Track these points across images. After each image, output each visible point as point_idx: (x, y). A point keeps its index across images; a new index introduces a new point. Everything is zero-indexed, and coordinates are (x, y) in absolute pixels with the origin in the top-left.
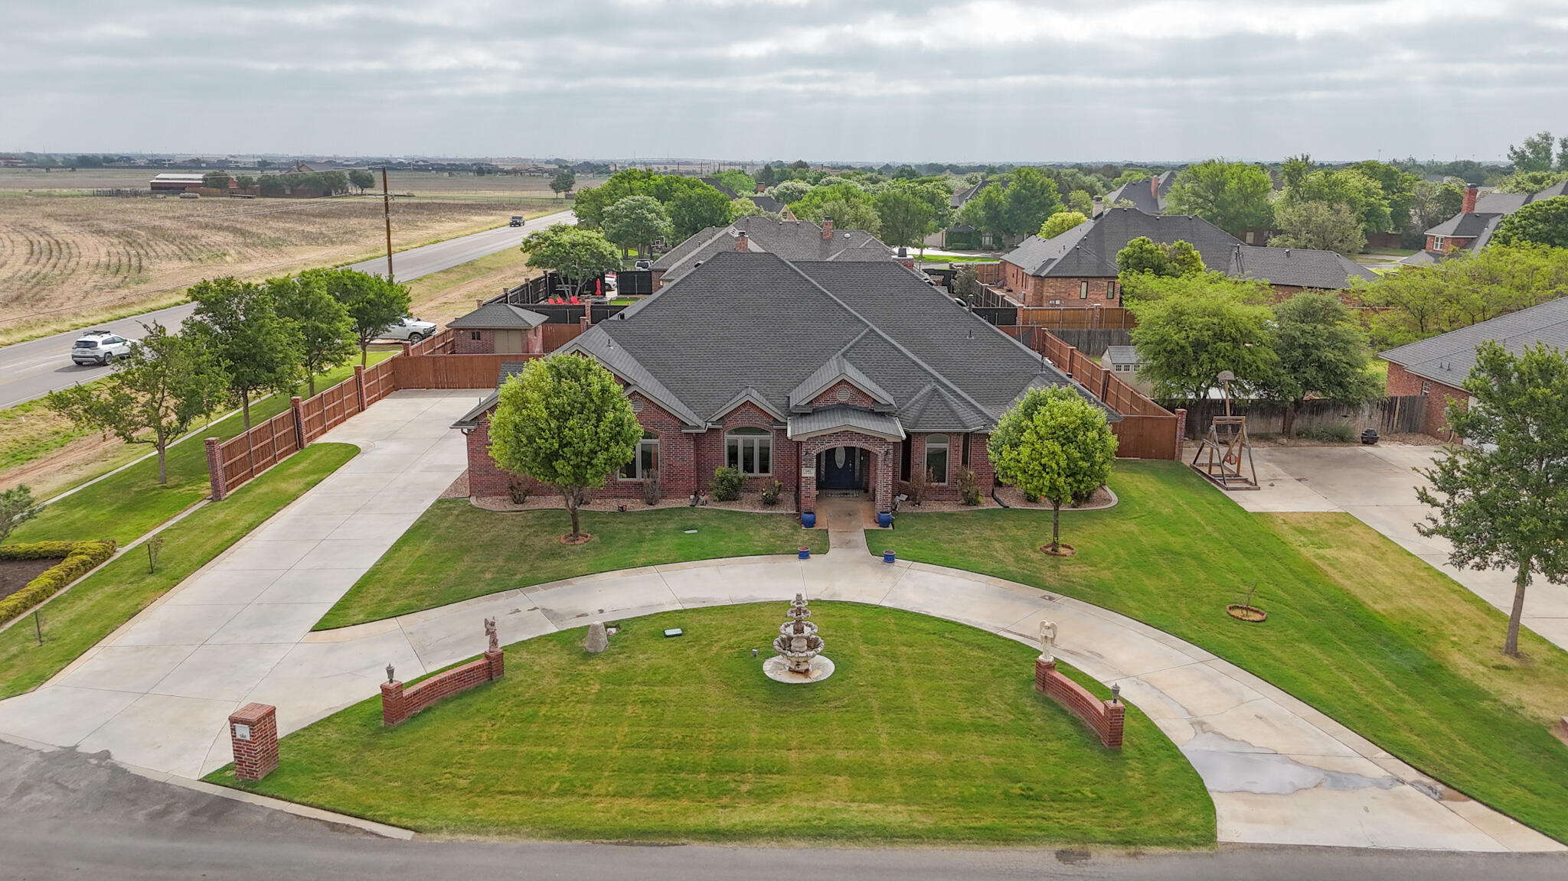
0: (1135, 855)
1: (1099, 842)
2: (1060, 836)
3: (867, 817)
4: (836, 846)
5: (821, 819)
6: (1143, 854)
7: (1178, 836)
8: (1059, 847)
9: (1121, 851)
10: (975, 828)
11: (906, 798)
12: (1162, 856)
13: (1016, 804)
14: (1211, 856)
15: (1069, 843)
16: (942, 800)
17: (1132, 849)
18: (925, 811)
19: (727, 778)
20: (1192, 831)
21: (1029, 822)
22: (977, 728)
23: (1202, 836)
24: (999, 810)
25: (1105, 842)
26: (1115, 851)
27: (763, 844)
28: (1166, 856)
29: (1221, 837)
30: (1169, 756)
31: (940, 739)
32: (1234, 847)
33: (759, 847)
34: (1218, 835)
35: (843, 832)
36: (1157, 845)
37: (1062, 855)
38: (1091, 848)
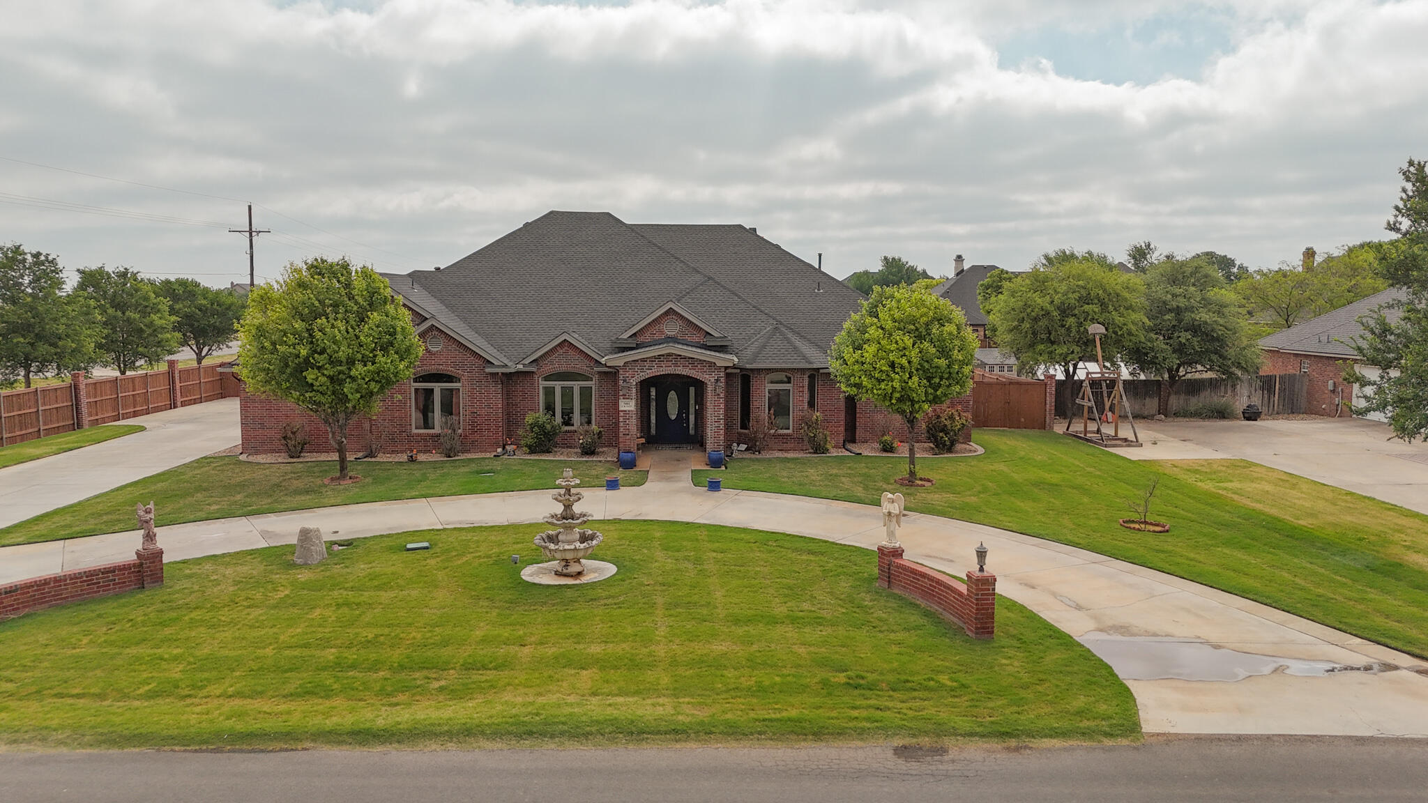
0: (1017, 749)
1: (961, 735)
2: (901, 727)
3: (609, 711)
4: (550, 745)
5: (537, 714)
6: (1031, 748)
7: (1081, 725)
8: (897, 742)
9: (995, 744)
10: (771, 720)
11: (675, 689)
12: (1059, 749)
13: (839, 693)
14: (1136, 749)
15: (914, 736)
16: (728, 691)
17: (1013, 743)
18: (700, 703)
19: (417, 675)
20: (1103, 719)
21: (855, 713)
22: (793, 620)
23: (1116, 725)
24: (812, 700)
25: (972, 734)
26: (985, 746)
27: (434, 747)
28: (1065, 749)
29: (1147, 728)
30: (1061, 644)
31: (740, 631)
32: (1169, 739)
33: (426, 750)
34: (1143, 726)
35: (566, 728)
36: (1051, 736)
37: (901, 751)
38: (948, 742)
